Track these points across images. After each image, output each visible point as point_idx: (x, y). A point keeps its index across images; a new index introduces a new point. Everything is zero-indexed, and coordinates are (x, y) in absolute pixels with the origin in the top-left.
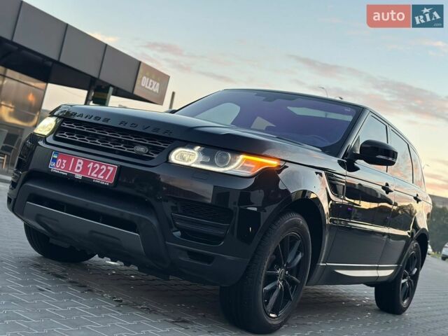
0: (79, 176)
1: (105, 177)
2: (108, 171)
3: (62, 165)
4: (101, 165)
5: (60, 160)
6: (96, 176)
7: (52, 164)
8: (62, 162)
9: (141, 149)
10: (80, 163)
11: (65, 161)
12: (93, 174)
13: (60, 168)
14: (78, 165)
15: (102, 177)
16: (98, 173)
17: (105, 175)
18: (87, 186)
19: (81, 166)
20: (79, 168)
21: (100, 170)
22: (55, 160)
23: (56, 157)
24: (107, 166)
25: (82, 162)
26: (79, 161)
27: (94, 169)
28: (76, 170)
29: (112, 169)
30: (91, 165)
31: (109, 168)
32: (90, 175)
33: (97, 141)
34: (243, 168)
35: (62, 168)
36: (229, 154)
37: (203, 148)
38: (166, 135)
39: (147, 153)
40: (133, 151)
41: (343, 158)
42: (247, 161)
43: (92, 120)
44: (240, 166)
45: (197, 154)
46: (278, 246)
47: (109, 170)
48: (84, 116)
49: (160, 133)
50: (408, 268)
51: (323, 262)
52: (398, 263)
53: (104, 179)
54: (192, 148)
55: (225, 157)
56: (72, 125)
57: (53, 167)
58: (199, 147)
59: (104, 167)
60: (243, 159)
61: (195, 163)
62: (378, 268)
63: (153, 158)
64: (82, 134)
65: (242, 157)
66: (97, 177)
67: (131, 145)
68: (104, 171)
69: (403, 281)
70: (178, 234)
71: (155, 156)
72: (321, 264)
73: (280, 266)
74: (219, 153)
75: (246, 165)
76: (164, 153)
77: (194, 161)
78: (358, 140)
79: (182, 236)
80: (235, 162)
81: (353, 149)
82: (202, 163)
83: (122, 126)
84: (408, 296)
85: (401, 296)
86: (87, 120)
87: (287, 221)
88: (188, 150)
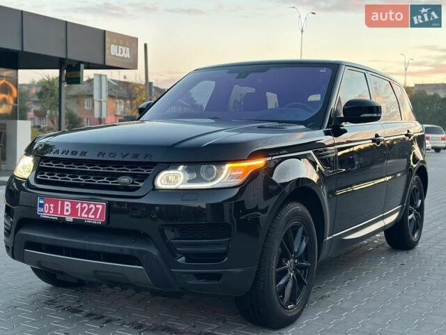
0: (70, 219)
1: (96, 216)
2: (97, 209)
3: (50, 209)
4: (89, 205)
5: (47, 205)
6: (86, 216)
7: (39, 210)
8: (50, 207)
9: (125, 180)
10: (67, 205)
11: (52, 205)
12: (83, 215)
13: (48, 213)
14: (66, 208)
15: (93, 217)
16: (88, 213)
17: (95, 213)
18: (79, 227)
19: (69, 208)
20: (67, 211)
21: (89, 210)
22: (42, 206)
23: (42, 202)
24: (95, 205)
25: (69, 204)
26: (66, 203)
27: (82, 209)
28: (66, 213)
29: (100, 207)
30: (79, 205)
31: (98, 206)
32: (81, 216)
33: (79, 178)
34: (232, 177)
35: (51, 212)
36: (214, 167)
37: (186, 166)
38: (147, 160)
39: (133, 183)
40: (117, 183)
41: (328, 127)
42: (234, 169)
43: (69, 156)
44: (228, 175)
45: (182, 174)
46: (282, 242)
47: (99, 208)
48: (60, 152)
49: (141, 159)
50: (412, 203)
51: (329, 236)
52: (402, 203)
53: (95, 218)
54: (176, 168)
55: (211, 170)
56: (51, 163)
57: (42, 212)
58: (182, 166)
59: (91, 206)
60: (229, 169)
61: (182, 184)
62: (383, 218)
63: (139, 188)
64: (62, 172)
65: (228, 166)
66: (88, 217)
67: (113, 176)
68: (93, 210)
69: (410, 217)
70: (182, 260)
71: (141, 184)
72: (328, 238)
73: (288, 258)
74: (203, 167)
75: (233, 173)
76: (149, 179)
77: (181, 182)
78: (339, 101)
79: (186, 261)
80: (222, 173)
81: (336, 112)
82: (189, 182)
83: (100, 158)
84: (418, 228)
85: (410, 233)
86: (64, 156)
87: (286, 214)
88: (172, 172)
